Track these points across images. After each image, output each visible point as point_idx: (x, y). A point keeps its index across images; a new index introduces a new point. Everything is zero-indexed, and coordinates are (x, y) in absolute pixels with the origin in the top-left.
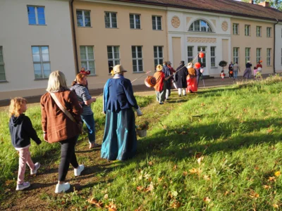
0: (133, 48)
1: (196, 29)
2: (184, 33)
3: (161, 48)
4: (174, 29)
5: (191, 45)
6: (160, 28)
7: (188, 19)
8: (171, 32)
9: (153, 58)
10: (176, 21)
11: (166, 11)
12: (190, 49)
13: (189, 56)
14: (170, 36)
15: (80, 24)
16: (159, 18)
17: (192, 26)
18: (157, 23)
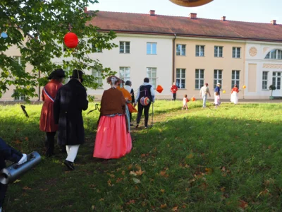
0: (215, 71)
1: (272, 57)
2: (260, 60)
3: (238, 72)
4: (250, 57)
5: (266, 70)
6: (239, 56)
7: (265, 49)
8: (248, 60)
9: (231, 80)
10: (253, 51)
11: (245, 43)
12: (265, 73)
13: (263, 78)
14: (247, 63)
15: (179, 54)
16: (239, 49)
17: (268, 55)
18: (237, 52)
